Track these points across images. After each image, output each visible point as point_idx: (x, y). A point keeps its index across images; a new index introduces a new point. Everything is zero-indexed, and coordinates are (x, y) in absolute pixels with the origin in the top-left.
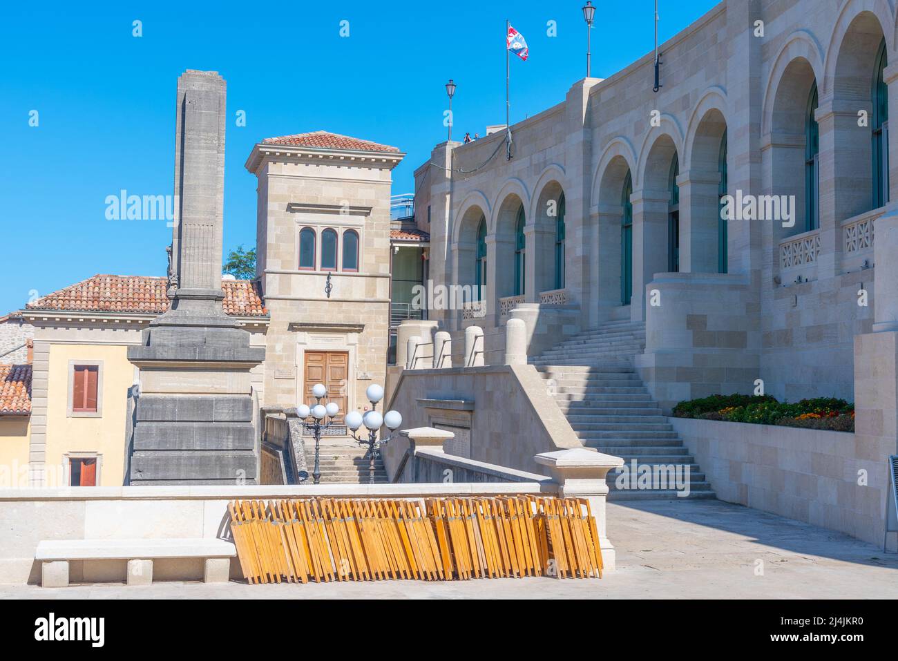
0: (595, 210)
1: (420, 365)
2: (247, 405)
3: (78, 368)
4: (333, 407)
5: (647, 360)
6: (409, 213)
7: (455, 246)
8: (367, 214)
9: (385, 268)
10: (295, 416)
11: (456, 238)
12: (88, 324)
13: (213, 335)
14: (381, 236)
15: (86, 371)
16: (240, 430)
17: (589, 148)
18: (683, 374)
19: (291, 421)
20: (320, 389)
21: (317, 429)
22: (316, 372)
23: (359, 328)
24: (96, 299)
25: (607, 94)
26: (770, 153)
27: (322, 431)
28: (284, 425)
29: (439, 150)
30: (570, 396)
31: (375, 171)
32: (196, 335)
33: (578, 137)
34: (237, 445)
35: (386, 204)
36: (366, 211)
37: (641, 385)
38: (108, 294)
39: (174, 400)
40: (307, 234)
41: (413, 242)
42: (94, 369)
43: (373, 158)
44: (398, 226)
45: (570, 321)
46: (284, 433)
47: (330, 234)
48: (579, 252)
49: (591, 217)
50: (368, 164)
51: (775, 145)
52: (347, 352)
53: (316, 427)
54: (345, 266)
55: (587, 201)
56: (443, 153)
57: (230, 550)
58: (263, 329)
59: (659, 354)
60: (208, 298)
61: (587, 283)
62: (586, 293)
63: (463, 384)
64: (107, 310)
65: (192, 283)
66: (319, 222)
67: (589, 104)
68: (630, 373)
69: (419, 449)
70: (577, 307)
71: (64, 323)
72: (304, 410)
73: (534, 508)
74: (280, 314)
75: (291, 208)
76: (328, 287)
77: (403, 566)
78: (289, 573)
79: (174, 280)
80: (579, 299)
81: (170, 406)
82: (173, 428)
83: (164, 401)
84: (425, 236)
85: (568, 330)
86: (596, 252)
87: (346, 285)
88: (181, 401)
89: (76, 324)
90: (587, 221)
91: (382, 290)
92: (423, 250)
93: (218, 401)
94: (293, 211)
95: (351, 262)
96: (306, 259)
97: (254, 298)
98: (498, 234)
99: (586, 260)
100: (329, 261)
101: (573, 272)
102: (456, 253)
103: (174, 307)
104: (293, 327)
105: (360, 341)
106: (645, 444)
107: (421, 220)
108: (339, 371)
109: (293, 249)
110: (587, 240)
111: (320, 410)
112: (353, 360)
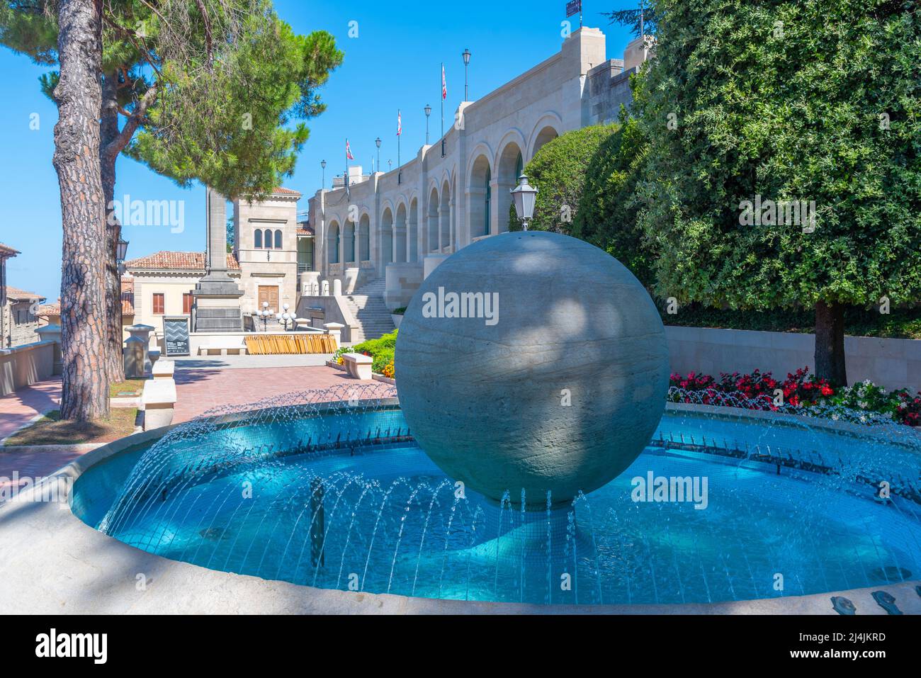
0: (380, 229)
1: (308, 294)
2: (238, 311)
3: (155, 295)
4: (271, 312)
5: (385, 294)
6: (306, 219)
7: (326, 238)
8: (285, 223)
9: (295, 248)
10: (256, 315)
11: (327, 234)
12: (158, 275)
13: (225, 285)
14: (293, 232)
15: (159, 296)
16: (236, 321)
17: (378, 202)
18: (397, 299)
19: (254, 317)
20: (266, 304)
21: (265, 320)
22: (264, 295)
23: (283, 275)
24: (161, 263)
25: (384, 181)
26: (429, 218)
27: (267, 322)
28: (250, 319)
29: (318, 193)
30: (359, 307)
31: (289, 203)
32: (218, 285)
33: (373, 197)
34: (236, 326)
35: (294, 218)
36: (285, 222)
37: (383, 302)
38: (166, 261)
39: (211, 310)
40: (258, 232)
41: (308, 235)
42: (162, 295)
43: (288, 197)
44: (301, 226)
45: (370, 275)
46: (251, 322)
47: (268, 232)
48: (374, 246)
49: (379, 231)
50: (285, 199)
51: (430, 216)
52: (278, 286)
53: (265, 319)
54: (276, 247)
55: (377, 224)
56: (320, 194)
57: (246, 347)
58: (239, 276)
59: (389, 292)
60: (222, 271)
61: (377, 259)
62: (377, 263)
63: (321, 303)
64: (167, 268)
65: (215, 265)
66: (264, 227)
67: (378, 183)
68: (381, 298)
69: (299, 325)
70: (373, 269)
71: (148, 274)
72: (259, 313)
73: (321, 337)
74: (246, 269)
75: (250, 221)
76: (268, 256)
77: (288, 351)
78: (260, 352)
79: (208, 264)
80: (374, 266)
81: (209, 312)
82: (211, 320)
83: (207, 310)
84: (313, 231)
85: (369, 279)
86: (381, 247)
87: (276, 255)
88: (214, 310)
89: (153, 275)
90: (377, 233)
91: (294, 257)
92: (312, 238)
93: (227, 310)
94: (251, 222)
95: (279, 245)
96: (258, 244)
97: (234, 262)
98: (344, 234)
99: (377, 250)
100: (268, 245)
101: (372, 253)
102: (327, 241)
103: (209, 274)
104: (252, 275)
105: (284, 281)
106: (380, 323)
107: (311, 223)
108: (274, 295)
109: (252, 239)
110: (377, 241)
111: (266, 313)
112: (281, 290)
